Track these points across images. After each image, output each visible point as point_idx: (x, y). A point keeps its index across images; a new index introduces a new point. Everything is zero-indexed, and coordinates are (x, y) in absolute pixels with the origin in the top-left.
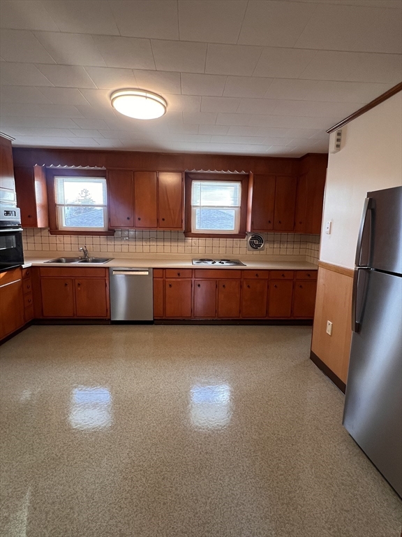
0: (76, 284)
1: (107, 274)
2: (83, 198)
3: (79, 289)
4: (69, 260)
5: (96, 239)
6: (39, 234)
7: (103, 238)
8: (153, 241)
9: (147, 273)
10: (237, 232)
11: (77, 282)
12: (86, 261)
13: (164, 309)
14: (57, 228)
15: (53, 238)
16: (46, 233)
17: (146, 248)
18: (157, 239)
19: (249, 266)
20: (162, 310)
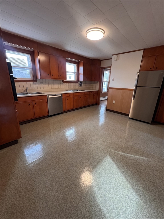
5: (28, 84)
7: (32, 84)
8: (52, 84)
9: (61, 96)
10: (75, 81)
12: (27, 94)
17: (50, 87)
18: (54, 84)
19: (86, 91)
20: (65, 108)
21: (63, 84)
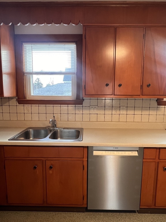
0: (48, 167)
1: (85, 155)
2: (37, 83)
3: (51, 172)
4: (37, 134)
6: (7, 104)
7: (71, 107)
8: (123, 109)
9: (136, 154)
11: (48, 164)
12: (54, 136)
13: (155, 197)
14: (24, 97)
15: (21, 108)
16: (14, 102)
21: (157, 109)
